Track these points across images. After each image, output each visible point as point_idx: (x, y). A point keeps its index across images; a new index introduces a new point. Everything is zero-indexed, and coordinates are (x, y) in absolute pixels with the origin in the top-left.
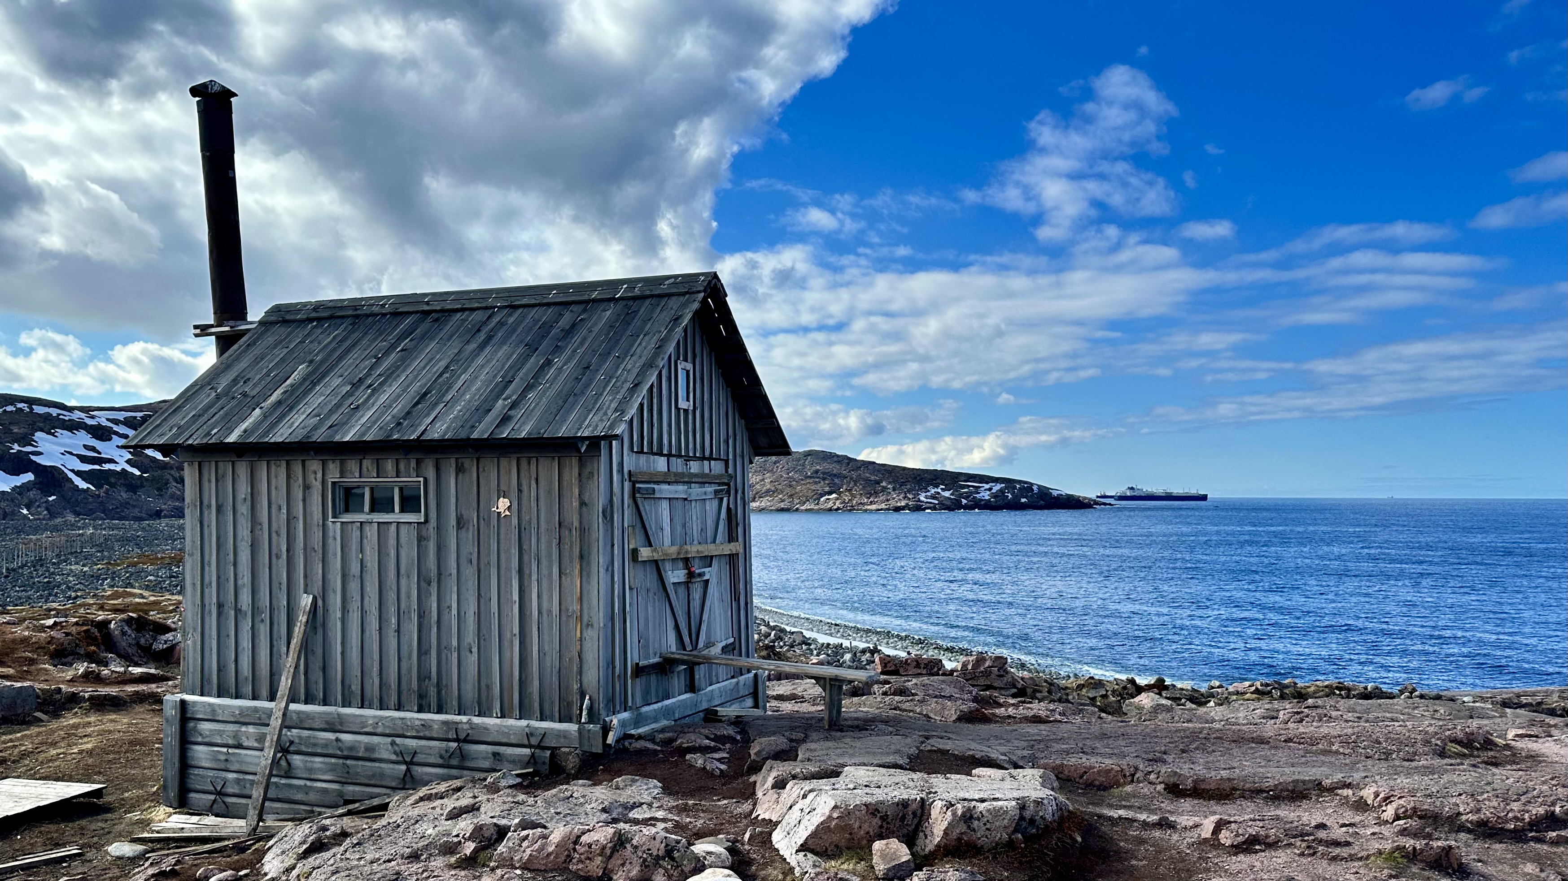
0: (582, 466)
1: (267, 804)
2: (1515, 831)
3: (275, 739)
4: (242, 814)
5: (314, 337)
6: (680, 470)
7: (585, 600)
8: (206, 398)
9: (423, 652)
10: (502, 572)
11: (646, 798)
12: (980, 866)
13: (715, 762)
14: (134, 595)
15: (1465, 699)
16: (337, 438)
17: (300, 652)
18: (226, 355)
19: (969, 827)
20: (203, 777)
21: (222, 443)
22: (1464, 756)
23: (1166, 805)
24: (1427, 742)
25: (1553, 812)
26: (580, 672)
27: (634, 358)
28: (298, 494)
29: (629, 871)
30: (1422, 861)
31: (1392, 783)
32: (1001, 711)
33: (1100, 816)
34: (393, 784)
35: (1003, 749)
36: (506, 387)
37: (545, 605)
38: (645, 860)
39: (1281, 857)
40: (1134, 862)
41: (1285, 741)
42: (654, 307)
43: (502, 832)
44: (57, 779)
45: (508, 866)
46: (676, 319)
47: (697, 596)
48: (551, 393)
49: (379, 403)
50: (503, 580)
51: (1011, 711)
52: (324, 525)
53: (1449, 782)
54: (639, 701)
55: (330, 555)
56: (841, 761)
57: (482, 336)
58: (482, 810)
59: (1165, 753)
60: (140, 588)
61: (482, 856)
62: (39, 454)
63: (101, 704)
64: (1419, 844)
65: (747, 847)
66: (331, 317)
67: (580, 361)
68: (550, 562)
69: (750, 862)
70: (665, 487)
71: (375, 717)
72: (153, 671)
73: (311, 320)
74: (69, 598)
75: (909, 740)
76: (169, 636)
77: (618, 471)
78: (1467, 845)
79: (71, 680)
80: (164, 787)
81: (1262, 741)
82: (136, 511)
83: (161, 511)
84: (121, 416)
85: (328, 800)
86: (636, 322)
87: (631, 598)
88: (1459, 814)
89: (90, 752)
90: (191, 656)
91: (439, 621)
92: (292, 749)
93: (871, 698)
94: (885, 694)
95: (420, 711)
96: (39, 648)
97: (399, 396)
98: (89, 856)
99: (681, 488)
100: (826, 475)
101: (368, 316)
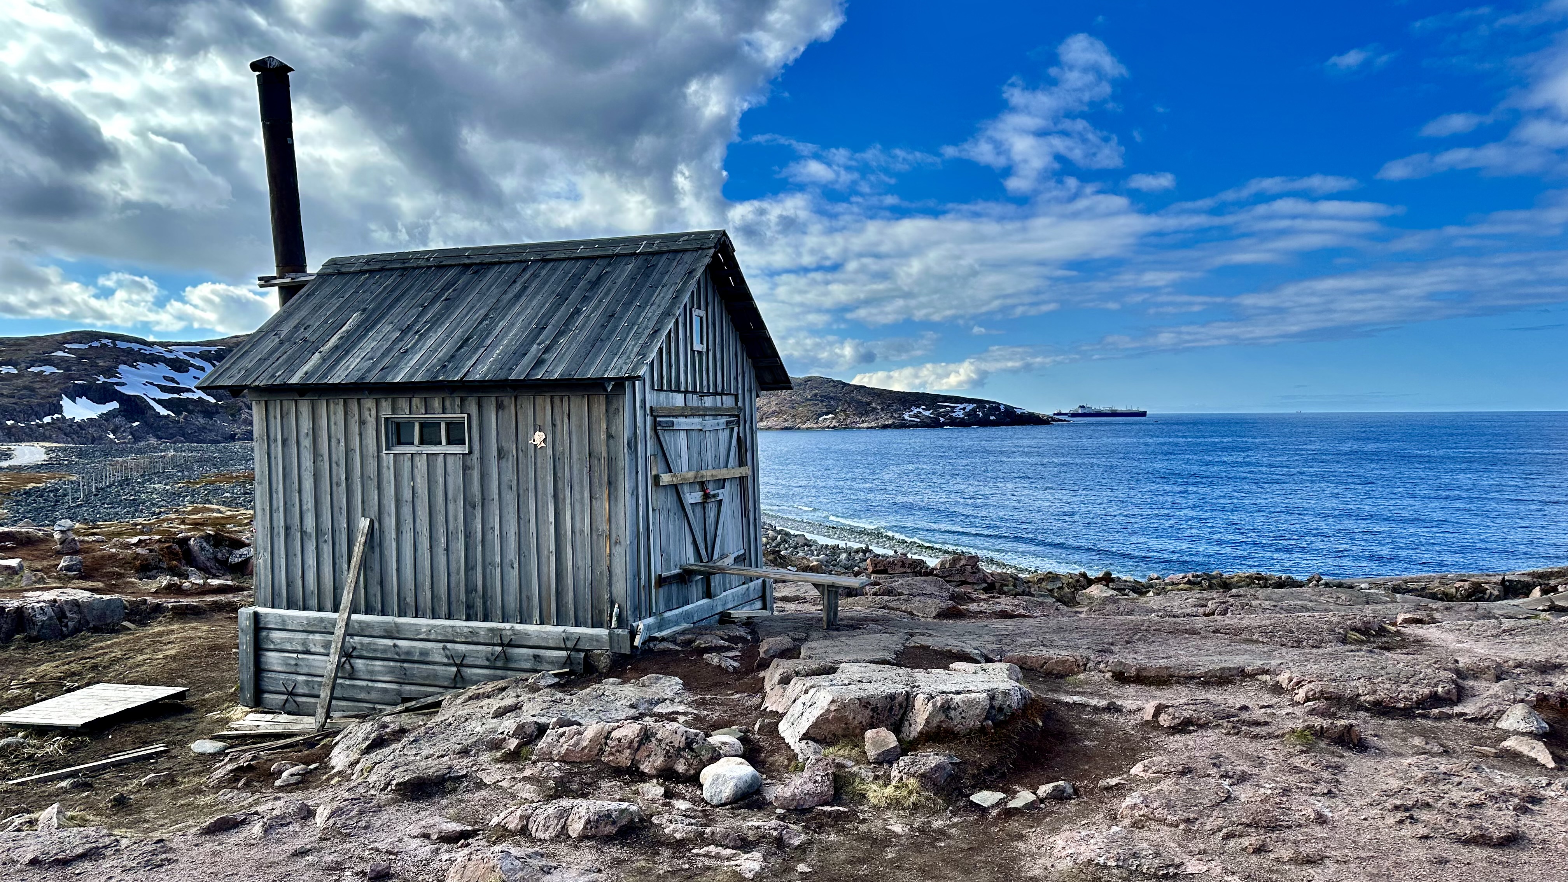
0: (608, 403)
1: (334, 702)
2: (1404, 709)
3: (339, 646)
4: (312, 712)
5: (366, 288)
6: (696, 405)
7: (613, 520)
8: (271, 343)
9: (469, 568)
10: (539, 497)
11: (669, 694)
12: (956, 750)
13: (729, 661)
14: (212, 511)
15: (1363, 586)
16: (389, 379)
17: (359, 569)
18: (288, 304)
19: (947, 716)
20: (275, 679)
21: (285, 384)
22: (1362, 642)
23: (1114, 691)
24: (1332, 631)
25: (1436, 692)
26: (610, 584)
27: (654, 307)
28: (355, 428)
29: (654, 761)
30: (1328, 738)
31: (1303, 669)
32: (973, 607)
33: (1058, 702)
34: (446, 684)
35: (975, 644)
36: (539, 333)
37: (578, 525)
38: (668, 752)
39: (1212, 736)
40: (1087, 743)
41: (1214, 632)
42: (671, 261)
43: (542, 730)
44: (144, 683)
45: (547, 760)
46: (690, 273)
47: (712, 514)
48: (581, 338)
49: (425, 348)
50: (540, 504)
51: (983, 606)
52: (378, 456)
53: (1350, 667)
54: (662, 607)
55: (385, 483)
56: (837, 658)
57: (518, 287)
58: (524, 708)
59: (1112, 644)
60: (218, 504)
61: (525, 750)
62: (124, 384)
63: (183, 614)
64: (1326, 723)
65: (757, 736)
66: (382, 270)
67: (605, 310)
68: (582, 487)
69: (760, 750)
70: (682, 420)
71: (428, 625)
72: (229, 583)
73: (363, 272)
74: (154, 514)
75: (895, 638)
76: (244, 551)
77: (641, 407)
78: (1365, 722)
79: (156, 592)
80: (241, 689)
81: (1194, 632)
82: (213, 434)
83: (235, 434)
84: (197, 350)
85: (388, 698)
86: (655, 275)
87: (654, 518)
88: (1358, 695)
89: (174, 658)
90: (262, 572)
91: (483, 541)
92: (354, 654)
93: (863, 598)
94: (875, 594)
95: (467, 620)
96: (125, 563)
97: (444, 341)
98: (174, 752)
99: (697, 420)
100: (825, 398)
101: (414, 268)
